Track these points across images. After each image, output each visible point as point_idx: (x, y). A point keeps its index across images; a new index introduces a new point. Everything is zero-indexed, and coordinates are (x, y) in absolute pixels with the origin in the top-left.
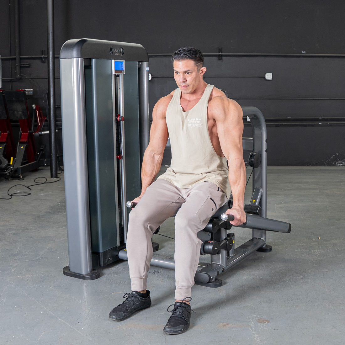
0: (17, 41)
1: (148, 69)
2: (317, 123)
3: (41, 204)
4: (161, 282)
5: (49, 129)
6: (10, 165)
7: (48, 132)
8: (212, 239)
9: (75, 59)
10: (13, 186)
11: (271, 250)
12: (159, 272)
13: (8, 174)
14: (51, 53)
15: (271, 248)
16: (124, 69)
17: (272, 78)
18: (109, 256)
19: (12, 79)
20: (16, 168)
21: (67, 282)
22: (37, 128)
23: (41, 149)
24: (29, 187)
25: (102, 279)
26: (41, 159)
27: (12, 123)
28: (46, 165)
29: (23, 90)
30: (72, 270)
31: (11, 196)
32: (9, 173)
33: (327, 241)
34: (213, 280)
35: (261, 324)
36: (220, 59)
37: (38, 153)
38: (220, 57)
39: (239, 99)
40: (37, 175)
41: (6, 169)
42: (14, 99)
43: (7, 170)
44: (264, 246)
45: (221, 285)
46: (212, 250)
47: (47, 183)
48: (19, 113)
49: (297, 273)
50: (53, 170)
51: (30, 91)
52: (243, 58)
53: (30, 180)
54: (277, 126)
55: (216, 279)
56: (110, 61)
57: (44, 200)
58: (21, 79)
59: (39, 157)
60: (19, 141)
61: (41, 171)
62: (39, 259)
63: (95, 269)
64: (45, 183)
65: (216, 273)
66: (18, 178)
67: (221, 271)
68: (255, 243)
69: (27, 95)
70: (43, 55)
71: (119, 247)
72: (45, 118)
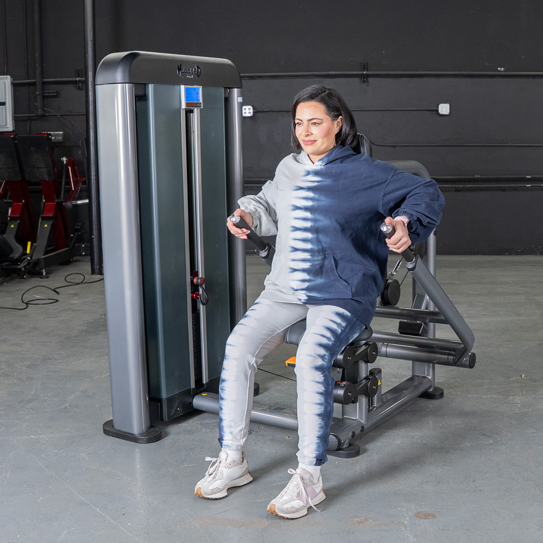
0: (37, 55)
1: (240, 99)
2: (524, 185)
3: (73, 317)
4: (261, 447)
5: (89, 197)
6: (26, 254)
7: (87, 201)
8: (343, 379)
9: (120, 85)
10: (30, 287)
11: (442, 395)
12: (259, 431)
13: (23, 269)
14: (90, 74)
15: (443, 392)
16: (201, 101)
17: (449, 111)
18: (177, 405)
19: (30, 117)
20: (37, 258)
21: (108, 446)
22: (70, 195)
23: (76, 227)
24: (56, 290)
25: (166, 442)
26: (76, 245)
27: (29, 187)
28: (84, 253)
29: (47, 134)
30: (118, 426)
31: (27, 304)
32: (25, 267)
33: (536, 381)
34: (345, 446)
35: (422, 521)
36: (364, 82)
37: (72, 235)
38: (364, 78)
39: (395, 146)
40: (70, 269)
41: (20, 260)
42: (32, 148)
43: (21, 263)
44: (431, 390)
45: (357, 453)
46: (343, 397)
47: (85, 283)
48: (41, 171)
49: (484, 435)
50: (94, 262)
51: (58, 135)
52: (402, 79)
53: (57, 279)
54: (458, 190)
55: (350, 445)
56: (177, 87)
57: (78, 310)
58: (44, 116)
59: (73, 241)
60: (41, 216)
61: (76, 263)
62: (66, 408)
63: (153, 425)
64: (82, 282)
65: (351, 434)
66: (39, 275)
67: (358, 432)
68: (415, 384)
69: (53, 141)
70: (78, 77)
71: (193, 389)
72: (82, 179)
